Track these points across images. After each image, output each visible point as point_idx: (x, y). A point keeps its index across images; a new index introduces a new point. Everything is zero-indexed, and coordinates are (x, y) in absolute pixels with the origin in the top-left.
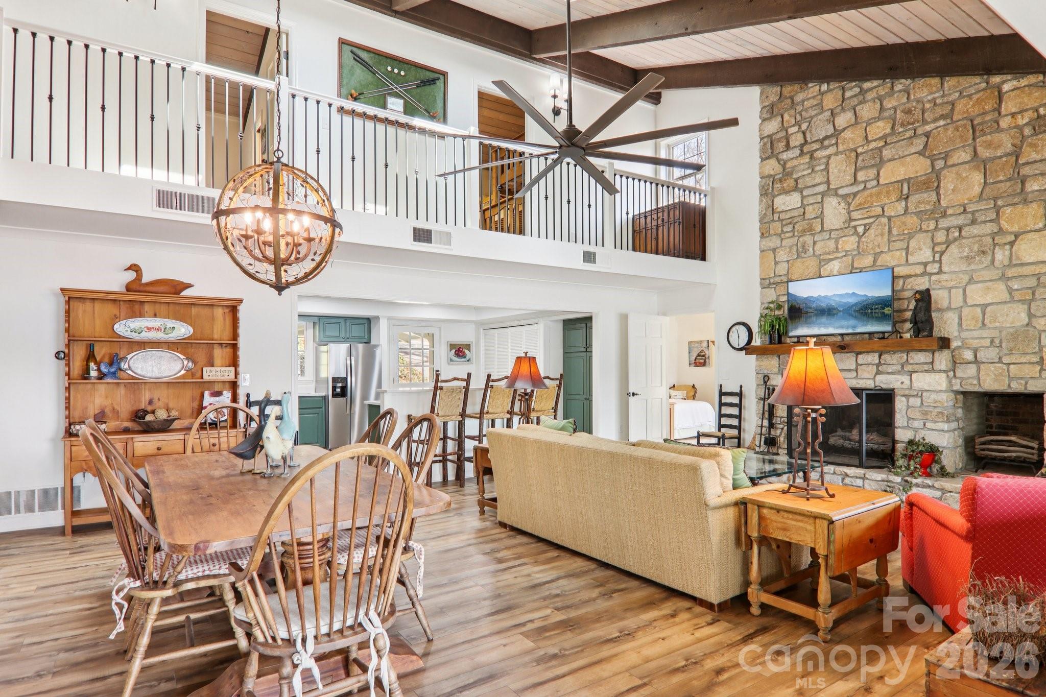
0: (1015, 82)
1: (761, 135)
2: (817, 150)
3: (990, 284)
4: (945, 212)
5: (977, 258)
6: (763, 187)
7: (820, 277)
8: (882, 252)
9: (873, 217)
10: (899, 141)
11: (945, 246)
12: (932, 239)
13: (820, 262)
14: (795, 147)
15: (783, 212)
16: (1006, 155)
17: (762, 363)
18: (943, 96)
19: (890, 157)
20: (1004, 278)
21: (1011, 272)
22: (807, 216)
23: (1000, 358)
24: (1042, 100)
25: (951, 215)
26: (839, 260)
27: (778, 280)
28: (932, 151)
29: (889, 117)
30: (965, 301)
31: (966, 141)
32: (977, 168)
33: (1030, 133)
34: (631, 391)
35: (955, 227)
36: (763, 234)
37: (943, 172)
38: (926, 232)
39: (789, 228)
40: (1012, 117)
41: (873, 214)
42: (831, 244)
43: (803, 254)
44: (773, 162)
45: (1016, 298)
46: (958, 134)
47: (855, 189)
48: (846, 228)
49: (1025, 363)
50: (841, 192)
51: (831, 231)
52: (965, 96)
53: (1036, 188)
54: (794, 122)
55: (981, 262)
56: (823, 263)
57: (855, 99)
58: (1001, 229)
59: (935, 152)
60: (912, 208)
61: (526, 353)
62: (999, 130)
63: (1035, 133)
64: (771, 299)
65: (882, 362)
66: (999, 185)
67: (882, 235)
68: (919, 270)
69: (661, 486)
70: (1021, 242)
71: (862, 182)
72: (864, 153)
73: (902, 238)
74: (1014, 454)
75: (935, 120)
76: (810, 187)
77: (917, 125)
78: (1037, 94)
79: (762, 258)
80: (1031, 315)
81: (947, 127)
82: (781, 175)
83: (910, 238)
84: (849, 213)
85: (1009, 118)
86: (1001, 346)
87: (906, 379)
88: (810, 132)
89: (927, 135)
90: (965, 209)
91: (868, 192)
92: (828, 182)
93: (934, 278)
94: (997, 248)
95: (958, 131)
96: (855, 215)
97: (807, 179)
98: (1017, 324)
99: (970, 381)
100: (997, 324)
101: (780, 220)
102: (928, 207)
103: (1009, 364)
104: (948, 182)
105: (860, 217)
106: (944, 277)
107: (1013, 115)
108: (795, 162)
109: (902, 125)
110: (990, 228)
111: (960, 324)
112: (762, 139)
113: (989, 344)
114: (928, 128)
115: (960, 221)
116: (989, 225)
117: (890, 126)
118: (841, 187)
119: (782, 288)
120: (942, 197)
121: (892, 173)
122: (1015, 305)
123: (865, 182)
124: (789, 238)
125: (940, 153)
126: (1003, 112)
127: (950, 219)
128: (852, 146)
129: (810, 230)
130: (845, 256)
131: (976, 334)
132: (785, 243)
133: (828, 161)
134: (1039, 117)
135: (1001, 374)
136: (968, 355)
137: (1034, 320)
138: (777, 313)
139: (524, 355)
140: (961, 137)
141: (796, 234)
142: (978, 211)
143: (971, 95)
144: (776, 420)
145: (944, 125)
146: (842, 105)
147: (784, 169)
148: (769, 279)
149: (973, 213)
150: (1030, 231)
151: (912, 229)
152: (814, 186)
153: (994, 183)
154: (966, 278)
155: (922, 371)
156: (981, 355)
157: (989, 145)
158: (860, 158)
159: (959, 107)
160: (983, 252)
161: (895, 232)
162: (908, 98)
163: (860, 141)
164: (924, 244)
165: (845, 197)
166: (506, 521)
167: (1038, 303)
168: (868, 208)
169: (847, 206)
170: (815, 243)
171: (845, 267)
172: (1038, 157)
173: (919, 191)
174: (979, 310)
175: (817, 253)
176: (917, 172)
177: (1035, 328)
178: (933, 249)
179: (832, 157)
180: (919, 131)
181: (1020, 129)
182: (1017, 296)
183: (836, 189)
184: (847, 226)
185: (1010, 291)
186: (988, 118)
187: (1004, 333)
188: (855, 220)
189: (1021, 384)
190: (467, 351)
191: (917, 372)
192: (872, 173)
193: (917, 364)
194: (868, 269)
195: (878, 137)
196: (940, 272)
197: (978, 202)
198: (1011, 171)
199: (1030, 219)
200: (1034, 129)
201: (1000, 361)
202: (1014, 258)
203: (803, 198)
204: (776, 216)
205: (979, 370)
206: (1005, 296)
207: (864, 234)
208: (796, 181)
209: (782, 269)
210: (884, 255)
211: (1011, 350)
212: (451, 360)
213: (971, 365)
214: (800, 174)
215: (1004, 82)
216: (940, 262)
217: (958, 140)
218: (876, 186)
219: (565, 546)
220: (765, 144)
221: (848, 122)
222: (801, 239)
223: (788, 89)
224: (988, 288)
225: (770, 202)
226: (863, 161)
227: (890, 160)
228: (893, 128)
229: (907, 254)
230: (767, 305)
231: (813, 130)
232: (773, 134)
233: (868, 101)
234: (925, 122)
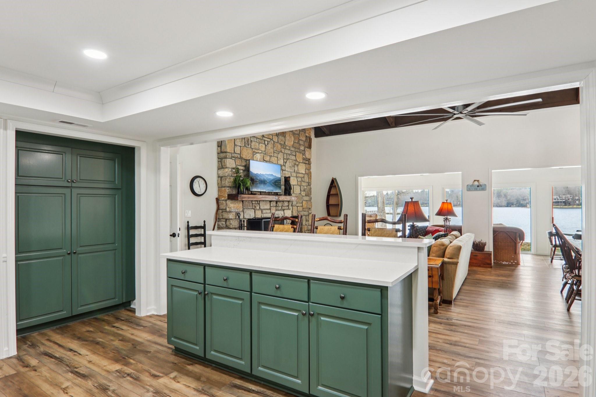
4: (286, 147)
9: (270, 139)
11: (286, 160)
13: (253, 153)
21: (298, 175)
23: (296, 204)
26: (260, 154)
27: (236, 155)
32: (293, 135)
38: (282, 153)
42: (257, 145)
43: (246, 145)
51: (256, 138)
53: (302, 149)
64: (233, 166)
65: (277, 205)
67: (272, 148)
70: (300, 166)
73: (277, 152)
87: (282, 212)
90: (290, 149)
94: (296, 166)
102: (283, 143)
103: (297, 207)
106: (286, 172)
110: (294, 158)
115: (289, 152)
119: (238, 161)
120: (286, 141)
127: (287, 150)
137: (301, 192)
142: (292, 151)
148: (231, 153)
150: (301, 163)
151: (279, 150)
153: (295, 142)
154: (290, 174)
155: (287, 209)
164: (282, 157)
167: (302, 187)
170: (251, 141)
171: (261, 158)
172: (302, 139)
174: (293, 187)
175: (252, 147)
177: (301, 195)
178: (283, 160)
182: (299, 183)
184: (262, 138)
187: (297, 196)
194: (268, 162)
197: (292, 147)
198: (298, 140)
202: (298, 171)
207: (266, 145)
209: (237, 150)
210: (272, 157)
211: (298, 202)
216: (285, 166)
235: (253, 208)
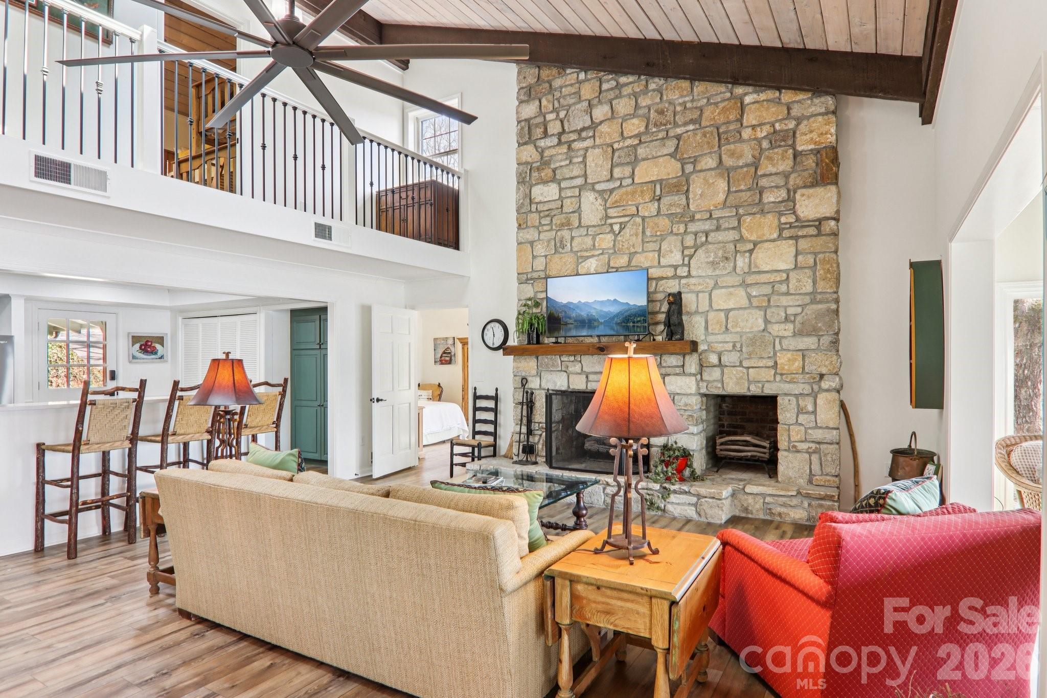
0: (755, 96)
1: (518, 118)
2: (574, 141)
3: (732, 290)
4: (694, 216)
5: (722, 264)
6: (521, 174)
7: (578, 274)
8: (636, 253)
9: (628, 216)
10: (652, 141)
11: (693, 250)
12: (682, 243)
13: (578, 260)
14: (553, 135)
15: (540, 203)
16: (747, 165)
17: (519, 365)
18: (692, 101)
19: (644, 156)
20: (744, 285)
21: (750, 280)
22: (565, 209)
23: (741, 362)
24: (778, 116)
25: (699, 220)
26: (596, 258)
27: (535, 275)
28: (682, 154)
29: (643, 116)
30: (711, 305)
31: (713, 148)
32: (721, 175)
33: (767, 147)
34: (375, 396)
35: (703, 232)
36: (520, 225)
37: (692, 177)
38: (677, 234)
39: (546, 221)
40: (753, 129)
41: (629, 213)
42: (589, 241)
43: (561, 250)
44: (530, 148)
45: (754, 304)
46: (706, 140)
47: (611, 185)
48: (602, 225)
49: (762, 367)
50: (598, 187)
51: (588, 227)
52: (711, 104)
53: (772, 199)
54: (551, 109)
55: (724, 268)
56: (580, 261)
57: (611, 92)
58: (742, 237)
59: (685, 156)
60: (664, 210)
61: (227, 354)
62: (741, 140)
63: (772, 147)
64: (528, 296)
66: (740, 194)
67: (637, 235)
68: (670, 272)
69: (432, 562)
70: (759, 251)
71: (618, 179)
72: (620, 149)
73: (655, 239)
74: (749, 454)
75: (686, 124)
76: (567, 179)
77: (669, 126)
78: (774, 109)
79: (519, 251)
80: (766, 321)
81: (696, 132)
82: (538, 164)
83: (662, 240)
84: (606, 210)
85: (750, 129)
86: (741, 351)
88: (568, 121)
89: (678, 138)
90: (711, 215)
91: (624, 190)
92: (585, 176)
93: (683, 281)
94: (738, 255)
95: (705, 136)
96: (612, 212)
97: (565, 170)
98: (756, 329)
99: (715, 384)
100: (739, 329)
101: (537, 211)
102: (678, 211)
103: (748, 368)
104: (696, 188)
105: (616, 215)
106: (692, 281)
107: (754, 127)
108: (553, 152)
109: (655, 125)
110: (732, 235)
111: (706, 328)
112: (519, 122)
113: (731, 349)
114: (679, 131)
115: (707, 226)
116: (731, 232)
117: (644, 124)
118: (598, 182)
119: (540, 284)
120: (691, 201)
121: (647, 172)
122: (754, 311)
123: (621, 179)
124: (547, 231)
125: (690, 158)
126: (745, 124)
127: (697, 224)
128: (608, 141)
129: (567, 224)
130: (602, 254)
131: (720, 338)
132: (542, 236)
133: (585, 154)
134: (775, 132)
135: (741, 378)
136: (714, 359)
137: (769, 326)
138: (535, 310)
139: (224, 357)
140: (708, 143)
141: (554, 227)
142: (722, 218)
143: (718, 103)
144: (535, 426)
145: (693, 130)
146: (599, 97)
147: (542, 157)
148: (527, 273)
149: (718, 219)
150: (767, 241)
151: (664, 231)
152: (572, 178)
153: (736, 192)
154: (711, 283)
155: (674, 375)
156: (724, 359)
157: (732, 154)
158: (617, 154)
159: (707, 113)
160: (727, 259)
161: (648, 233)
162: (661, 99)
163: (616, 136)
164: (675, 246)
165: (601, 193)
166: (190, 610)
167: (773, 310)
168: (623, 206)
169: (603, 203)
170: (572, 238)
171: (602, 265)
172: (774, 170)
173: (670, 193)
174: (722, 314)
175: (575, 249)
176: (669, 174)
177: (770, 333)
178: (683, 252)
179: (590, 150)
180: (671, 134)
181: (759, 141)
182: (755, 302)
183: (593, 184)
184: (603, 223)
185: (749, 297)
186: (732, 127)
187: (744, 338)
188: (611, 218)
189: (759, 387)
190: (158, 346)
191: (669, 375)
192: (628, 170)
193: (669, 367)
194: (624, 269)
195: (632, 134)
196: (689, 275)
197: (722, 209)
198: (751, 181)
199: (766, 230)
200: (771, 142)
201: (741, 365)
202: (753, 266)
203: (561, 190)
204: (534, 207)
205: (723, 373)
206: (745, 302)
207: (619, 233)
208: (554, 171)
209: (540, 264)
210: (638, 255)
211: (750, 355)
212: (134, 357)
213: (715, 368)
214: (558, 165)
215: (746, 94)
216: (689, 265)
217: (706, 147)
218: (631, 185)
219: (283, 646)
220: (522, 128)
221: (605, 115)
222: (559, 233)
223: (546, 73)
224: (731, 294)
225: (528, 191)
226: (619, 157)
227: (644, 160)
228: (647, 127)
229: (659, 256)
230: (524, 302)
231: (571, 119)
232: (531, 119)
233: (625, 96)
234: (676, 125)
235: (563, 369)
